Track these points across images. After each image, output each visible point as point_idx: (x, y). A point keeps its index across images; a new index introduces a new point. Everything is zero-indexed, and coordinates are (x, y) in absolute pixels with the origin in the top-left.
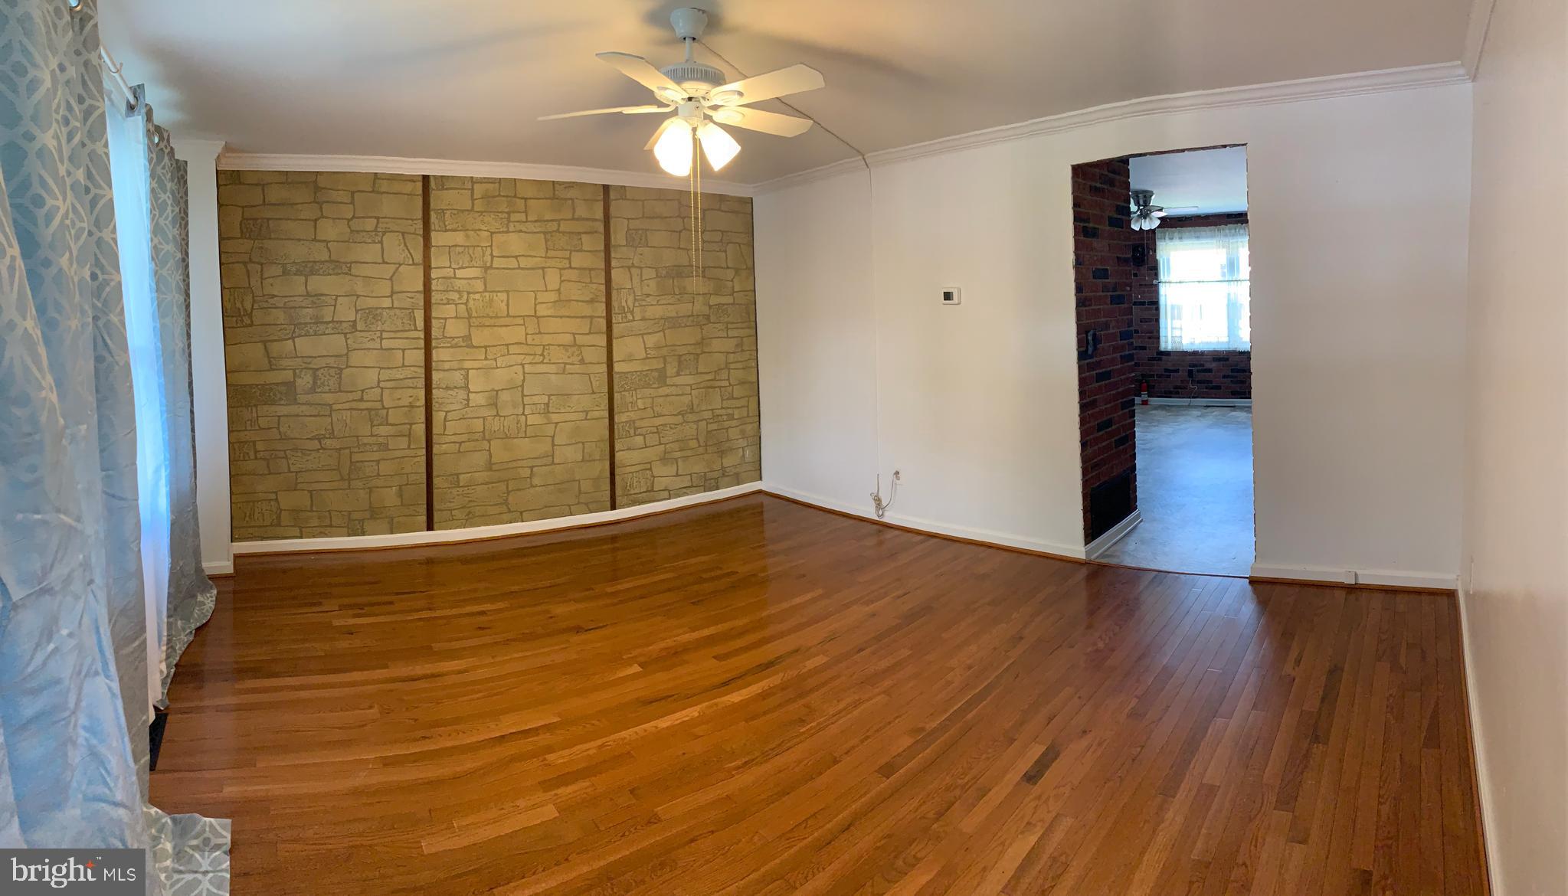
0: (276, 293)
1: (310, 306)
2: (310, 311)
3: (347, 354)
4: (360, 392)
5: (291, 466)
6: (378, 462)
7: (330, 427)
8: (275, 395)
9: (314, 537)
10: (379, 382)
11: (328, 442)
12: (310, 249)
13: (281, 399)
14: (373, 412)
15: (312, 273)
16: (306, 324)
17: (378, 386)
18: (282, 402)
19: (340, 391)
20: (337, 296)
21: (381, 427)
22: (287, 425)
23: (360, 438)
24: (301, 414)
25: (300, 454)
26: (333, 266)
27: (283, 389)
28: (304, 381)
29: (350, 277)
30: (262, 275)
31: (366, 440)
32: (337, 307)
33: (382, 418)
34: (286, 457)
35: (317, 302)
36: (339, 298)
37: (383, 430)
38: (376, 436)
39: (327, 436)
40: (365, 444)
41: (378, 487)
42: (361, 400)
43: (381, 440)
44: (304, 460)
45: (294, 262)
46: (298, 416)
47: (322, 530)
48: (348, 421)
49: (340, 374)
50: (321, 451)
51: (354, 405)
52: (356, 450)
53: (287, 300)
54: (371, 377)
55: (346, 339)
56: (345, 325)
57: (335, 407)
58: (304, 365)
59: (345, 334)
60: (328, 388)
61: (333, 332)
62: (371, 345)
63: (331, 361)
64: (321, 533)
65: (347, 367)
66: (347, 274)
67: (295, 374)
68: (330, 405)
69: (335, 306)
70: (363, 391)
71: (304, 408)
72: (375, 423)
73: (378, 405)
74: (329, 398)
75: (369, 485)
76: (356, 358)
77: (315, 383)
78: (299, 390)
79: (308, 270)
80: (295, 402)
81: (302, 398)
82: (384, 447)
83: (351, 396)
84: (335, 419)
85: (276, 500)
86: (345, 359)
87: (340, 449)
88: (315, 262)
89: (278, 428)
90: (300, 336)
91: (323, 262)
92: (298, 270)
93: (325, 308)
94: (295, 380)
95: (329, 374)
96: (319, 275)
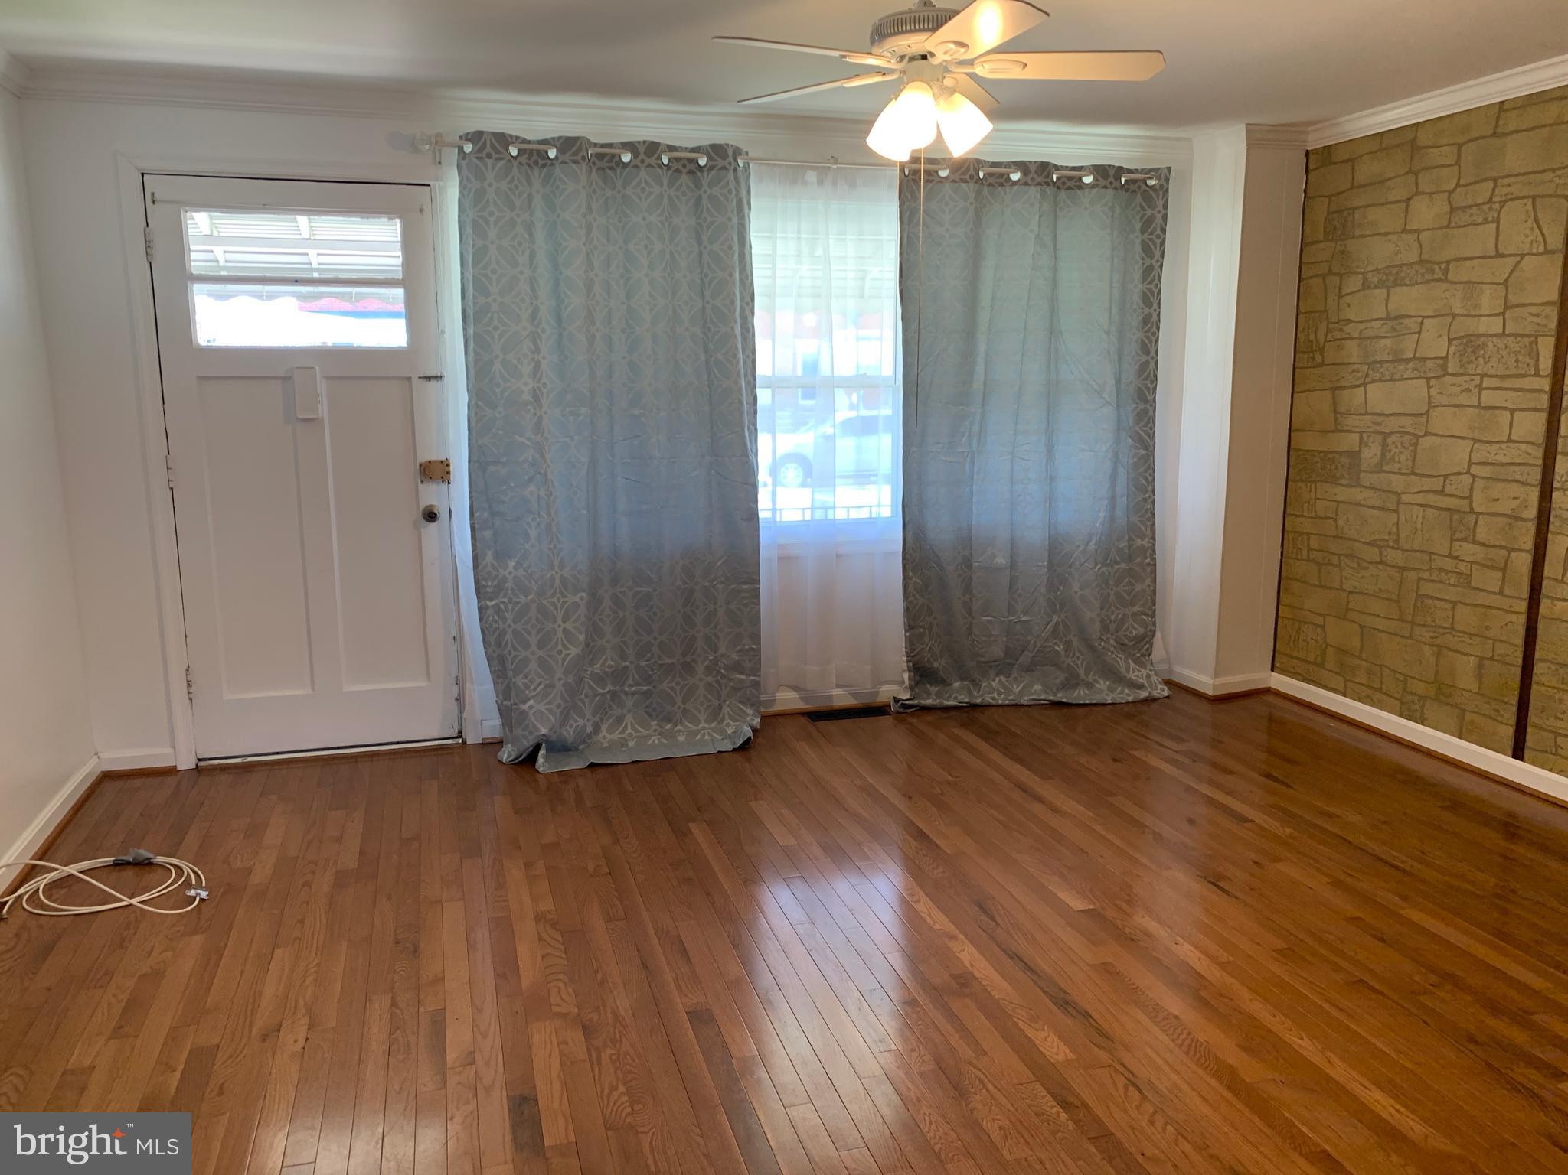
0: (1352, 318)
1: (1388, 335)
2: (1388, 342)
3: (1427, 412)
4: (1442, 478)
5: (1344, 581)
6: (1454, 603)
7: (1395, 530)
8: (1336, 468)
9: (1359, 700)
10: (1470, 464)
11: (1392, 556)
12: (1397, 246)
13: (1342, 477)
14: (1456, 517)
15: (1398, 283)
16: (1381, 362)
17: (1468, 472)
18: (1344, 482)
19: (1413, 473)
20: (1424, 317)
21: (1465, 544)
22: (1345, 517)
23: (1434, 557)
24: (1362, 502)
25: (1355, 565)
26: (1424, 270)
27: (1345, 460)
28: (1371, 454)
29: (1445, 286)
30: (1340, 292)
31: (1440, 562)
32: (1423, 335)
33: (1469, 529)
34: (1339, 566)
35: (1398, 327)
36: (1425, 320)
37: (1467, 550)
38: (1456, 558)
39: (1391, 544)
40: (1440, 570)
41: (1449, 649)
42: (1442, 492)
43: (1463, 568)
44: (1360, 576)
45: (1377, 269)
46: (1358, 504)
47: (1370, 692)
48: (1419, 526)
49: (1416, 445)
50: (1381, 567)
51: (1432, 499)
52: (1426, 576)
53: (1362, 326)
54: (1460, 453)
55: (1429, 387)
56: (1430, 364)
57: (1405, 498)
58: (1375, 428)
59: (1428, 379)
60: (1397, 466)
61: (1413, 376)
62: (1463, 399)
63: (1407, 422)
64: (1368, 696)
65: (1427, 434)
66: (1439, 280)
67: (1361, 438)
68: (1398, 494)
69: (1419, 333)
70: (1446, 477)
71: (1367, 493)
72: (1458, 535)
73: (1464, 504)
74: (1398, 483)
75: (1438, 641)
76: (1441, 420)
77: (1383, 455)
78: (1364, 466)
79: (1391, 278)
80: (1358, 485)
81: (1367, 479)
82: (1465, 581)
83: (1428, 484)
84: (1402, 518)
85: (1323, 627)
86: (1423, 420)
87: (1404, 569)
88: (1401, 266)
89: (1335, 520)
90: (1374, 381)
91: (1411, 265)
92: (1380, 280)
93: (1407, 337)
94: (1360, 450)
95: (1402, 444)
96: (1406, 285)
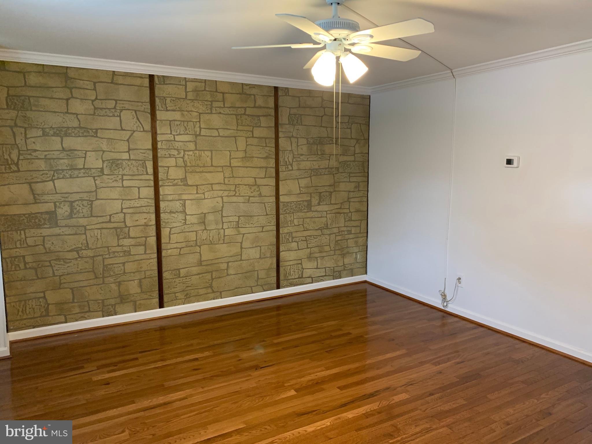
0: (38, 149)
1: (65, 158)
2: (65, 161)
3: (96, 191)
4: (108, 217)
5: (55, 272)
6: (124, 263)
7: (85, 242)
8: (39, 220)
10: (122, 209)
11: (85, 253)
12: (63, 119)
13: (45, 224)
14: (118, 230)
15: (66, 135)
16: (63, 170)
17: (122, 212)
18: (46, 226)
19: (92, 216)
20: (85, 151)
21: (125, 240)
22: (50, 243)
23: (110, 248)
24: (62, 233)
25: (62, 263)
26: (83, 131)
27: (47, 216)
28: (63, 210)
29: (97, 139)
30: (25, 136)
31: (114, 249)
32: (87, 158)
33: (126, 233)
34: (50, 266)
35: (71, 155)
36: (87, 152)
37: (126, 242)
38: (122, 246)
39: (83, 248)
40: (114, 252)
41: (124, 281)
42: (110, 221)
43: (125, 249)
44: (66, 267)
45: (52, 128)
46: (59, 235)
47: (83, 315)
48: (100, 237)
49: (91, 205)
50: (79, 259)
51: (104, 225)
52: (107, 256)
53: (46, 153)
54: (117, 206)
55: (95, 180)
56: (93, 171)
57: (88, 227)
58: (62, 199)
59: (94, 177)
60: (83, 214)
61: (84, 175)
62: (115, 184)
63: (84, 195)
64: (82, 317)
65: (97, 199)
66: (93, 136)
67: (55, 205)
68: (85, 227)
69: (85, 158)
70: (110, 216)
71: (64, 229)
72: (121, 237)
73: (122, 225)
74: (83, 221)
75: (118, 280)
76: (103, 193)
77: (72, 211)
78: (59, 217)
79: (63, 133)
80: (57, 225)
81: (62, 223)
82: (128, 253)
83: (100, 220)
84: (88, 236)
85: (44, 297)
86: (94, 194)
87: (94, 257)
88: (68, 128)
89: (44, 245)
90: (59, 178)
91: (74, 128)
92: (55, 133)
93: (77, 159)
94: (55, 210)
95: (83, 205)
96: (72, 136)
